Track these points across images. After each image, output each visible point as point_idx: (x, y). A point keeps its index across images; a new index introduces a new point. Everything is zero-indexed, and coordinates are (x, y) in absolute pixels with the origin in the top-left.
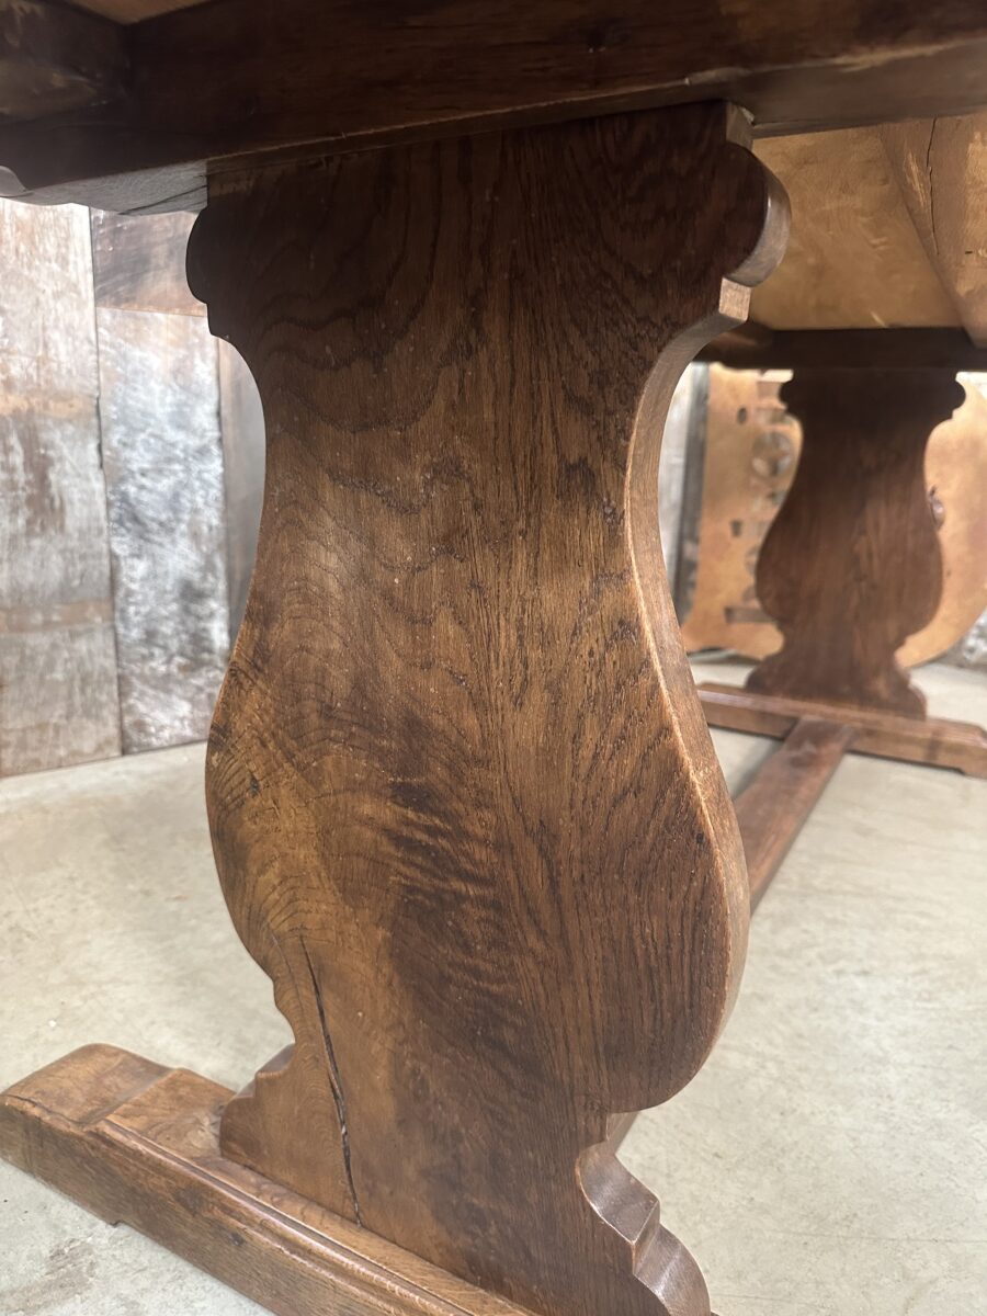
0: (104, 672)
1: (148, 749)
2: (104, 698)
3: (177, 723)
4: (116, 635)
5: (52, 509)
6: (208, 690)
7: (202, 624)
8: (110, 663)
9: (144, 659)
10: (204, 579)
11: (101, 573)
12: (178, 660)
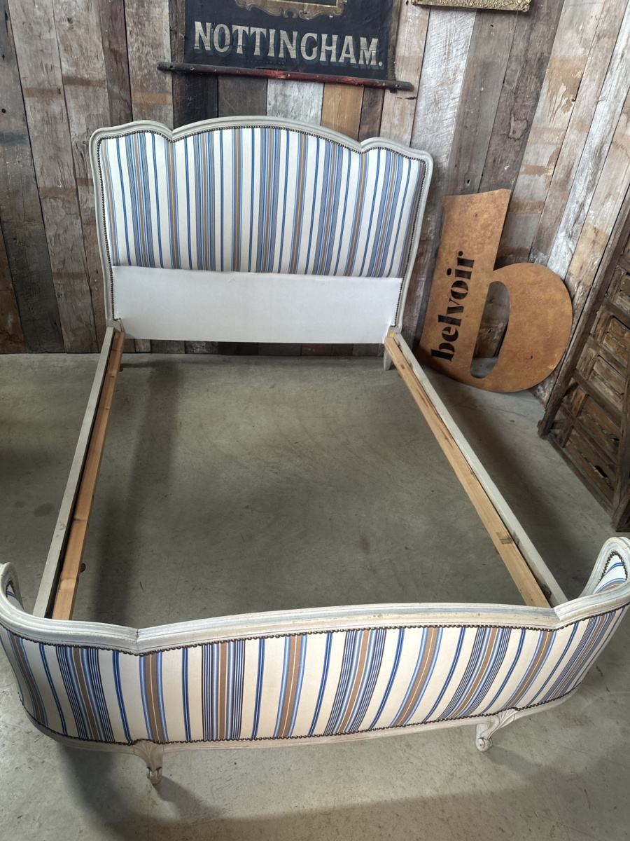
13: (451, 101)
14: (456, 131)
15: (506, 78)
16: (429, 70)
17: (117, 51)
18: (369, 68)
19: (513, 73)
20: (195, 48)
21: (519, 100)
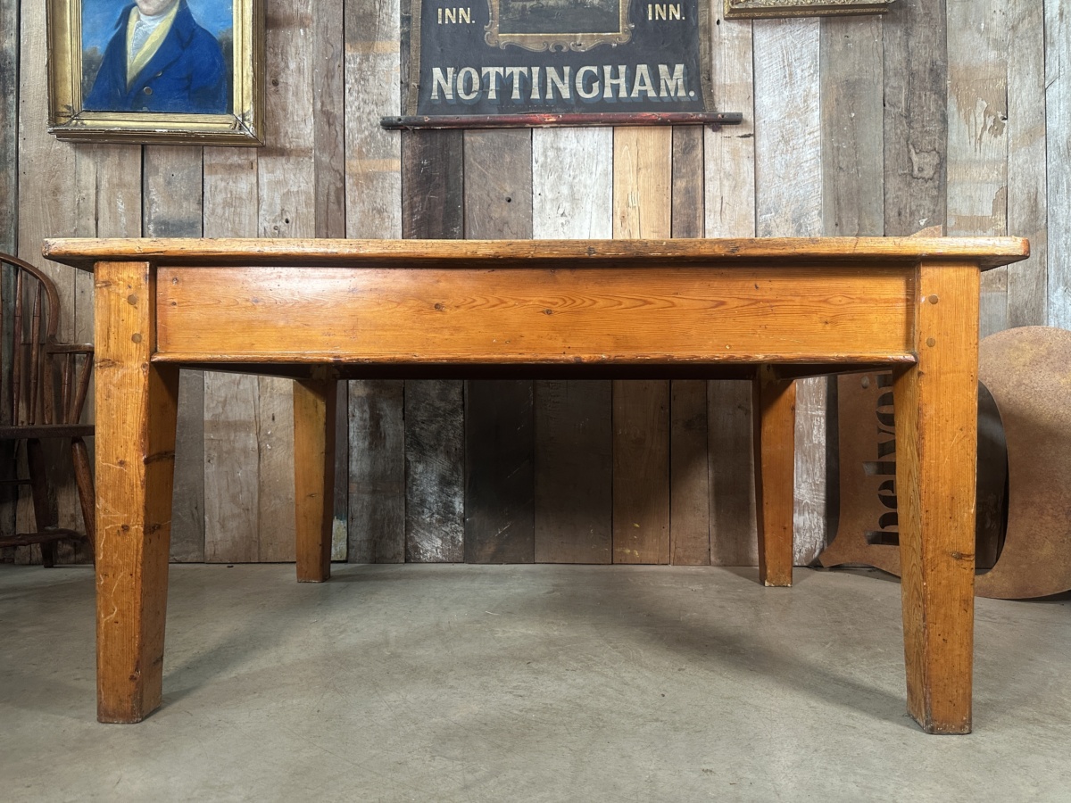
0: (399, 517)
1: (419, 562)
2: (398, 531)
3: (434, 550)
4: (406, 500)
5: (381, 437)
6: (451, 534)
7: (450, 499)
8: (403, 514)
9: (420, 513)
10: (452, 475)
11: (401, 469)
12: (436, 516)
13: (807, 137)
14: (824, 174)
15: (886, 99)
16: (764, 100)
17: (331, 113)
18: (676, 100)
19: (896, 91)
20: (432, 98)
21: (916, 126)
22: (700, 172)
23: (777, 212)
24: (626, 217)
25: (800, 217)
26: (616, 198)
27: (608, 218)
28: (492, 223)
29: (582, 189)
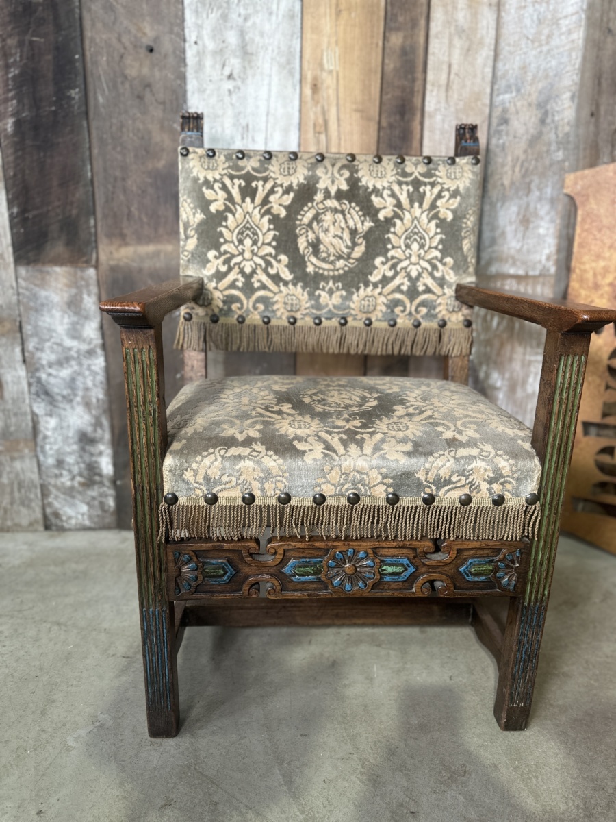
0: (32, 481)
1: (62, 529)
2: (32, 496)
3: (80, 517)
4: (38, 460)
7: (94, 459)
8: (35, 477)
9: (57, 476)
10: (95, 431)
11: (27, 425)
12: (79, 479)
14: (588, 39)
22: (423, 22)
23: (518, 91)
24: (319, 85)
25: (546, 102)
26: (307, 56)
27: (294, 86)
28: (127, 85)
29: (257, 39)
